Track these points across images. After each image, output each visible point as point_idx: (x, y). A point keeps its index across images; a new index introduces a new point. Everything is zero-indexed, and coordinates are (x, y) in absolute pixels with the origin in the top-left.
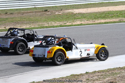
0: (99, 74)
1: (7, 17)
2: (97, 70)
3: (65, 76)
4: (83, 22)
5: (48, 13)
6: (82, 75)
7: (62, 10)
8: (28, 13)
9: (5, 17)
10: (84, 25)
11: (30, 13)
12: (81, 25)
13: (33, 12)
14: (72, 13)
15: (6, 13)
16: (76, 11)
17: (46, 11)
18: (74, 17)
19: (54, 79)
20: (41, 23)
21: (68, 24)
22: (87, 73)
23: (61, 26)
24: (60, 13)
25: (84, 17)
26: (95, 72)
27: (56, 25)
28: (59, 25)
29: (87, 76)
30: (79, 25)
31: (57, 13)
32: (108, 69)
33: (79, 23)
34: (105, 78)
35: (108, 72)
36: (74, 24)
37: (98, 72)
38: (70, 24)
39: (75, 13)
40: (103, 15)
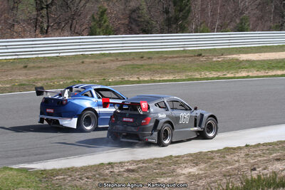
0: (265, 148)
1: (142, 62)
2: (262, 143)
3: (216, 149)
4: (250, 74)
5: (202, 59)
6: (240, 148)
7: (222, 55)
8: (174, 57)
9: (139, 62)
10: (252, 77)
11: (176, 57)
12: (248, 77)
13: (181, 57)
14: (237, 60)
15: (142, 58)
16: (244, 57)
17: (200, 55)
18: (239, 65)
19: (201, 153)
20: (190, 74)
21: (229, 75)
22: (247, 146)
23: (218, 78)
24: (219, 60)
25: (254, 67)
26: (258, 145)
27: (211, 76)
28: (215, 76)
29: (246, 150)
30: (244, 77)
31: (214, 60)
32: (278, 142)
33: (244, 74)
34: (271, 154)
35: (277, 145)
36: (237, 75)
37: (264, 145)
38: (232, 75)
39: (241, 59)
40: (281, 64)
